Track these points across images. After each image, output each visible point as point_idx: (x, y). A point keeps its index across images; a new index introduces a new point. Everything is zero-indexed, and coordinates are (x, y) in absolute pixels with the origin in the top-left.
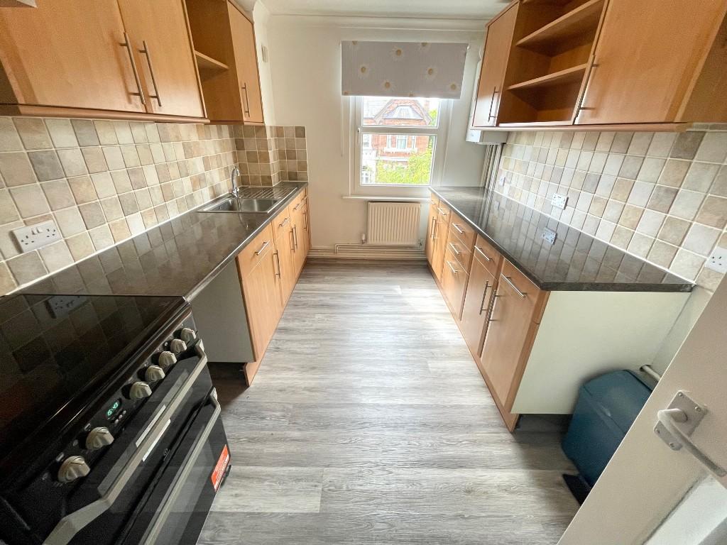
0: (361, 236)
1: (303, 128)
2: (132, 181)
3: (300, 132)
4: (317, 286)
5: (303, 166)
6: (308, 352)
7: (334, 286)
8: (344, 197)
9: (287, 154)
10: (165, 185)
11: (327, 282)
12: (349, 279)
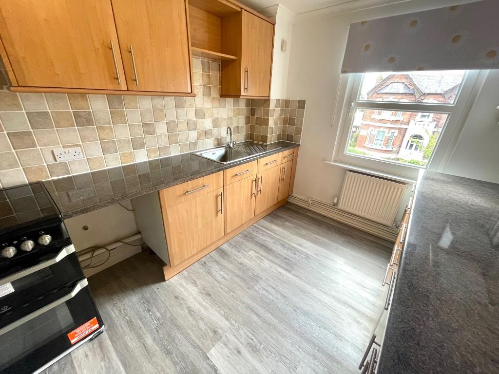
0: (334, 199)
1: (304, 102)
2: (144, 130)
3: (302, 104)
4: (274, 227)
5: (299, 131)
6: (219, 278)
7: (285, 233)
8: (325, 162)
9: (289, 121)
10: (171, 135)
11: (284, 227)
12: (304, 232)
